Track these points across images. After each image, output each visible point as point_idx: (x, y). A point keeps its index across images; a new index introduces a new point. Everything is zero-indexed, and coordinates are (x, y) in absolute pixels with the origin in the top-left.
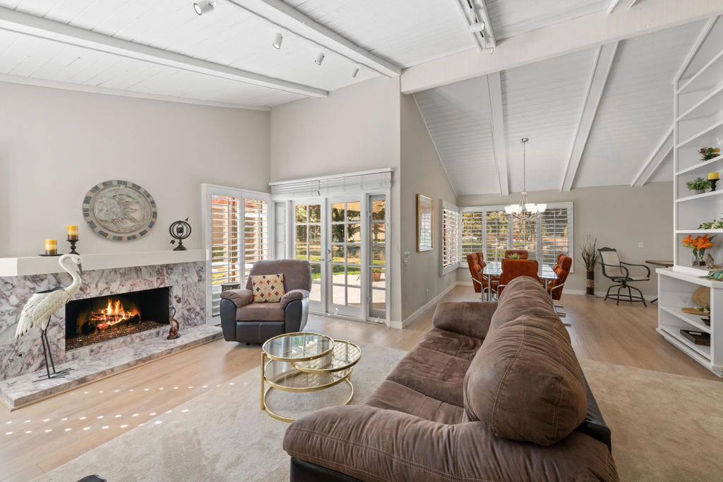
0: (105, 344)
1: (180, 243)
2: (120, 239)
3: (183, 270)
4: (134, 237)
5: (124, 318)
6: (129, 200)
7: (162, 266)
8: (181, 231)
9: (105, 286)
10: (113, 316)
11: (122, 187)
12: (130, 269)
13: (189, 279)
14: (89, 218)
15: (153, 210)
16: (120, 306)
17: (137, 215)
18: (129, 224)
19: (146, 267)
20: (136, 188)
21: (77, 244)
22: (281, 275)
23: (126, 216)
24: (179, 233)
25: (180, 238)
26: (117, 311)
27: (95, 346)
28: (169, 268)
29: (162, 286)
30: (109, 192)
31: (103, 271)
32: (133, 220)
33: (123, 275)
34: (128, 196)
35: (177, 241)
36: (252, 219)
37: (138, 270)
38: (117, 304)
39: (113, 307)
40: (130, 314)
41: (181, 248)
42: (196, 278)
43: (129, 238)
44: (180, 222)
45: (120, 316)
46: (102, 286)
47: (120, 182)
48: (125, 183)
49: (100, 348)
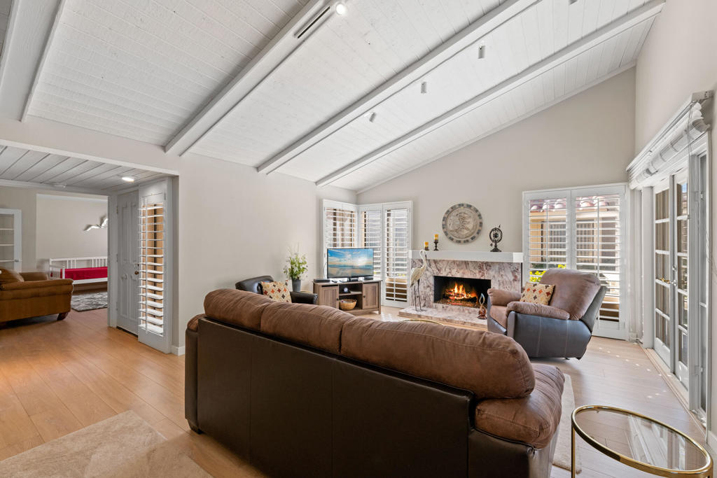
0: (450, 306)
1: (496, 246)
2: (459, 242)
3: (500, 269)
4: (467, 241)
5: (465, 297)
6: (466, 215)
7: (483, 263)
8: (496, 236)
9: (449, 271)
10: (458, 294)
11: (462, 208)
12: (462, 261)
13: (504, 277)
14: (445, 230)
15: (481, 220)
16: (463, 289)
17: (470, 226)
18: (466, 232)
19: (471, 262)
20: (469, 206)
21: (438, 245)
23: (464, 228)
25: (496, 242)
26: (461, 291)
27: (445, 305)
28: (488, 265)
29: (482, 278)
30: (454, 213)
31: (448, 261)
32: (467, 229)
33: (458, 265)
34: (465, 213)
35: (494, 244)
37: (466, 263)
38: (461, 287)
39: (459, 289)
40: (470, 296)
41: (496, 250)
42: (512, 278)
43: (465, 242)
44: (496, 229)
45: (463, 295)
47: (460, 205)
48: (463, 205)
49: (447, 307)
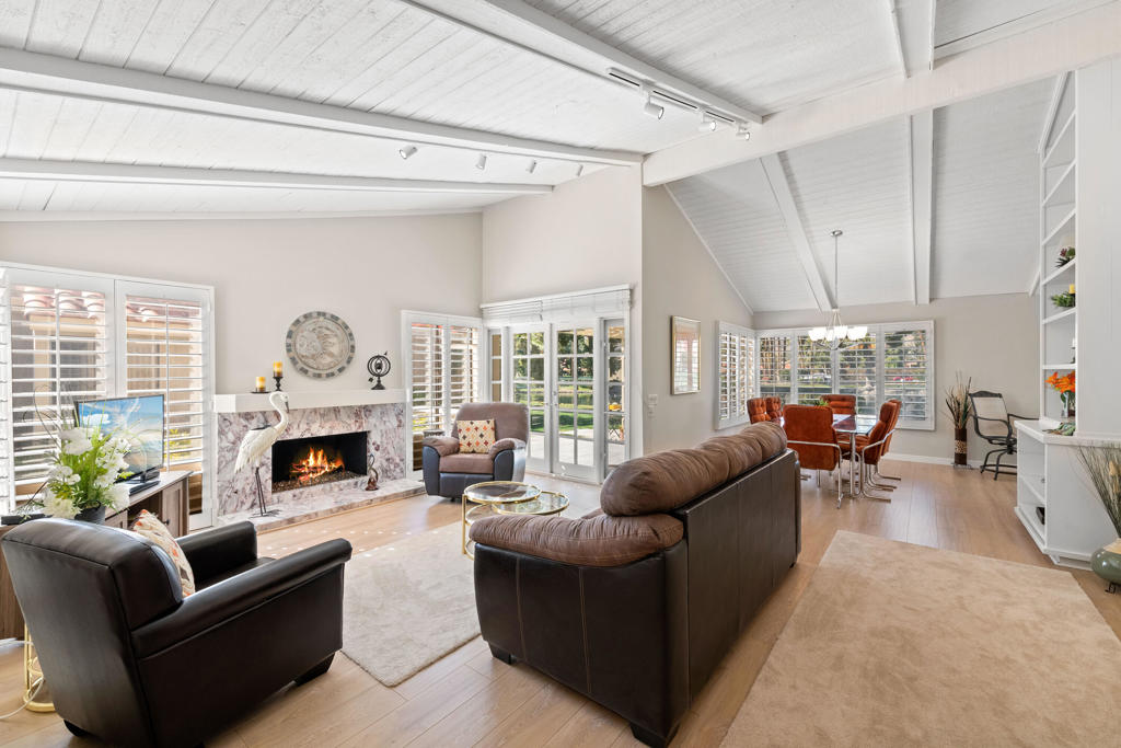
1: (379, 381)
2: (319, 376)
3: (382, 413)
4: (333, 374)
5: (327, 470)
6: (328, 332)
7: (360, 407)
8: (379, 367)
9: (306, 427)
10: (315, 468)
11: (321, 318)
12: (329, 409)
13: (388, 424)
14: (292, 354)
15: (351, 343)
16: (323, 456)
17: (335, 350)
18: (328, 360)
19: (344, 407)
20: (334, 318)
21: (281, 381)
22: (492, 421)
23: (325, 352)
24: (378, 369)
25: (379, 376)
26: (319, 462)
28: (367, 409)
29: (360, 430)
30: (309, 325)
31: (304, 411)
32: (331, 355)
33: (323, 416)
34: (328, 329)
35: (376, 379)
36: (460, 351)
37: (336, 410)
38: (320, 454)
39: (316, 458)
40: (333, 466)
41: (379, 387)
42: (396, 423)
43: (328, 376)
44: (378, 357)
45: (323, 468)
46: (303, 426)
47: (319, 314)
48: (324, 314)
49: (301, 493)
